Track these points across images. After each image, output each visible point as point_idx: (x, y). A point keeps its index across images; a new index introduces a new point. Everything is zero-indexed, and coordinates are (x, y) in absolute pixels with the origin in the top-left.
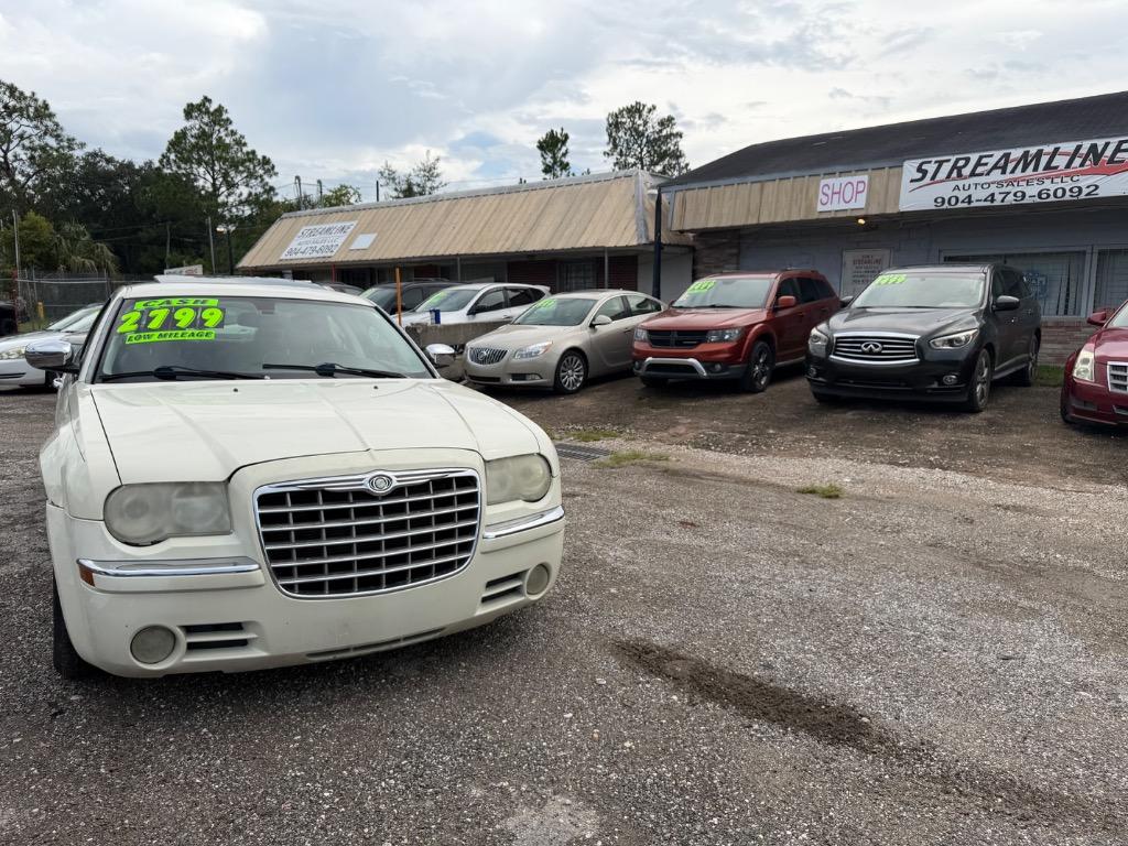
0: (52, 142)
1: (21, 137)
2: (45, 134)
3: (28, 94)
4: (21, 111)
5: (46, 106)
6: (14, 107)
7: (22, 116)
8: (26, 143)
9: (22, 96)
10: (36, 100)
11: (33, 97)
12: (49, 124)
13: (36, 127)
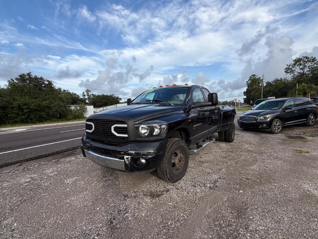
0: (315, 65)
1: (309, 66)
2: (315, 64)
3: (310, 57)
4: (309, 61)
5: (315, 58)
6: (307, 61)
7: (309, 62)
8: (310, 67)
9: (309, 58)
10: (313, 58)
11: (312, 57)
12: (316, 62)
13: (312, 64)
